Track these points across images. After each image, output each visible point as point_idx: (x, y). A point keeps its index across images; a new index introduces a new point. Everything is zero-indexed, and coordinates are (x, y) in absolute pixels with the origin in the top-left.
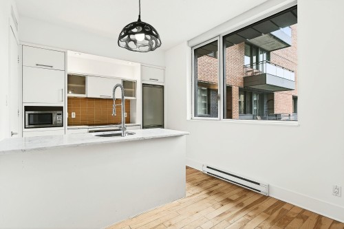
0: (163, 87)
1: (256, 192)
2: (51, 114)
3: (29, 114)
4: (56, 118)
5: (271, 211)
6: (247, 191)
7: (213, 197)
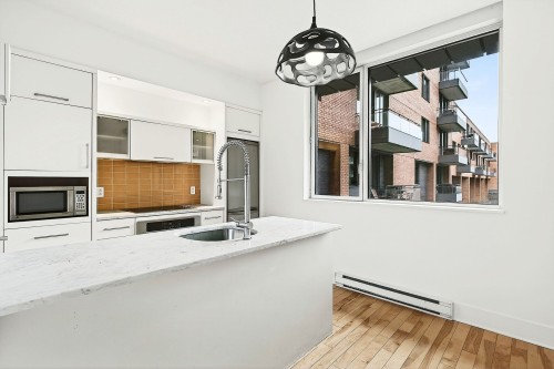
0: (257, 144)
1: (434, 316)
2: (65, 192)
3: (18, 193)
4: (74, 200)
5: (471, 346)
6: (418, 314)
7: (375, 331)
